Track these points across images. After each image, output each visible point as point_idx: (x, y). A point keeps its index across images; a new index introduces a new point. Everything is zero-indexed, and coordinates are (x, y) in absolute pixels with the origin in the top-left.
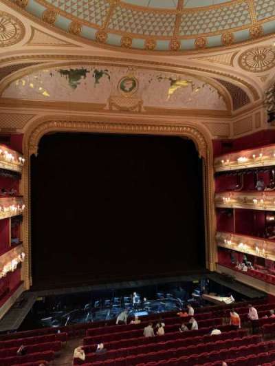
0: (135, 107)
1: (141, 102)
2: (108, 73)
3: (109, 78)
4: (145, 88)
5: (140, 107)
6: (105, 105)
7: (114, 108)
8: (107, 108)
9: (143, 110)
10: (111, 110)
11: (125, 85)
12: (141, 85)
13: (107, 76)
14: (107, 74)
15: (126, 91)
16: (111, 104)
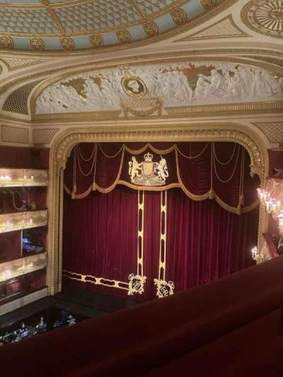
0: (152, 111)
4: (155, 86)
5: (160, 109)
6: (120, 112)
7: (129, 114)
8: (122, 115)
11: (129, 86)
15: (135, 93)
16: (127, 110)
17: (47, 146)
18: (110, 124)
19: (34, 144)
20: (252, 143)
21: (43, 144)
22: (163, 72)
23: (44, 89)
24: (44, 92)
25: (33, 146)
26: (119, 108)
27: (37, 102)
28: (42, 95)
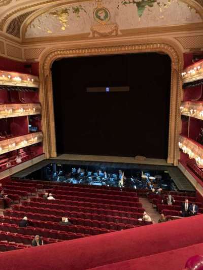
0: (112, 32)
1: (116, 27)
2: (83, 7)
3: (85, 11)
4: (116, 14)
5: (117, 31)
6: (89, 34)
7: (96, 35)
8: (91, 36)
9: (119, 33)
10: (94, 37)
11: (99, 14)
12: (112, 13)
13: (84, 11)
14: (82, 9)
15: (101, 20)
16: (94, 32)
17: (36, 60)
18: (83, 43)
19: (27, 59)
20: (173, 50)
21: (34, 59)
22: (124, 4)
23: (35, 18)
24: (35, 20)
25: (25, 61)
26: (89, 31)
27: (28, 29)
28: (33, 23)
